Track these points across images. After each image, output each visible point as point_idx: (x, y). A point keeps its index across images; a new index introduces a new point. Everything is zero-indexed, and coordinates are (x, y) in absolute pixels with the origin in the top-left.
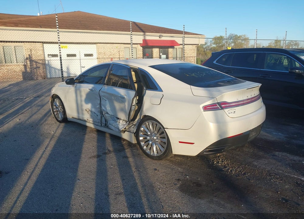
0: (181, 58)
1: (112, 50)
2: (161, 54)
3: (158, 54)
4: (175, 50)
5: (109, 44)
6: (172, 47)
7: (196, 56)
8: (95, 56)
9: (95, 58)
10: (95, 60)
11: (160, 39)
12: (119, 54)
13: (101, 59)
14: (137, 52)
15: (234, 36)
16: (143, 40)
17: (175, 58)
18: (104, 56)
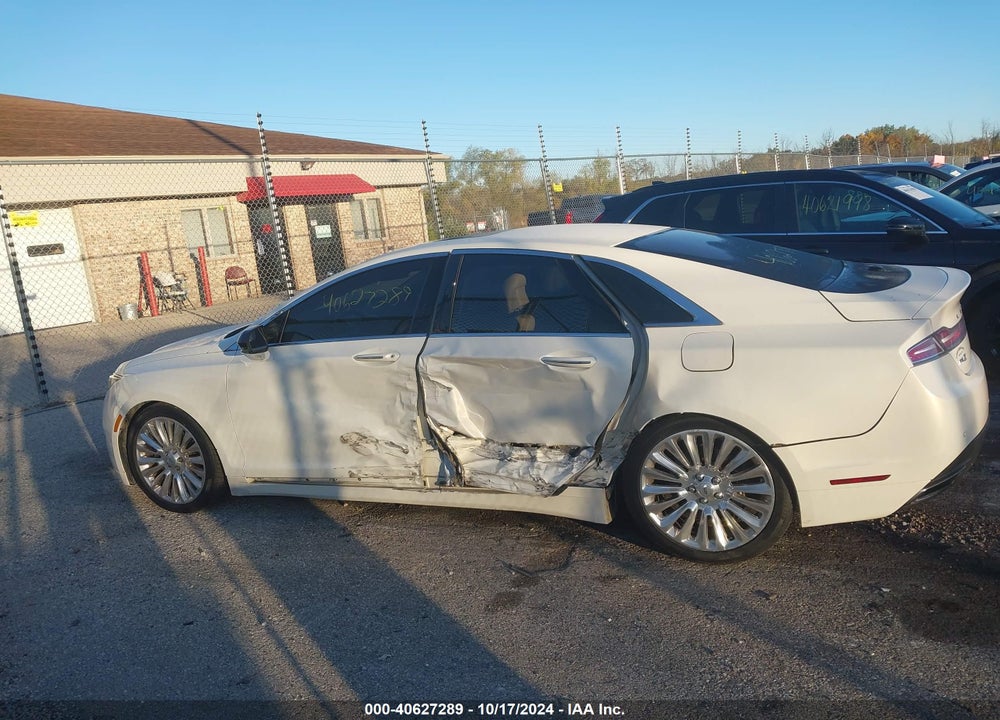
0: (379, 233)
1: (137, 224)
2: (314, 223)
3: (305, 224)
4: (356, 205)
5: (123, 204)
6: (347, 197)
7: (425, 221)
8: (73, 249)
9: (71, 256)
10: (73, 265)
11: (306, 173)
12: (164, 236)
13: (97, 261)
14: (231, 222)
15: (480, 156)
16: (247, 179)
17: (360, 233)
18: (110, 248)
